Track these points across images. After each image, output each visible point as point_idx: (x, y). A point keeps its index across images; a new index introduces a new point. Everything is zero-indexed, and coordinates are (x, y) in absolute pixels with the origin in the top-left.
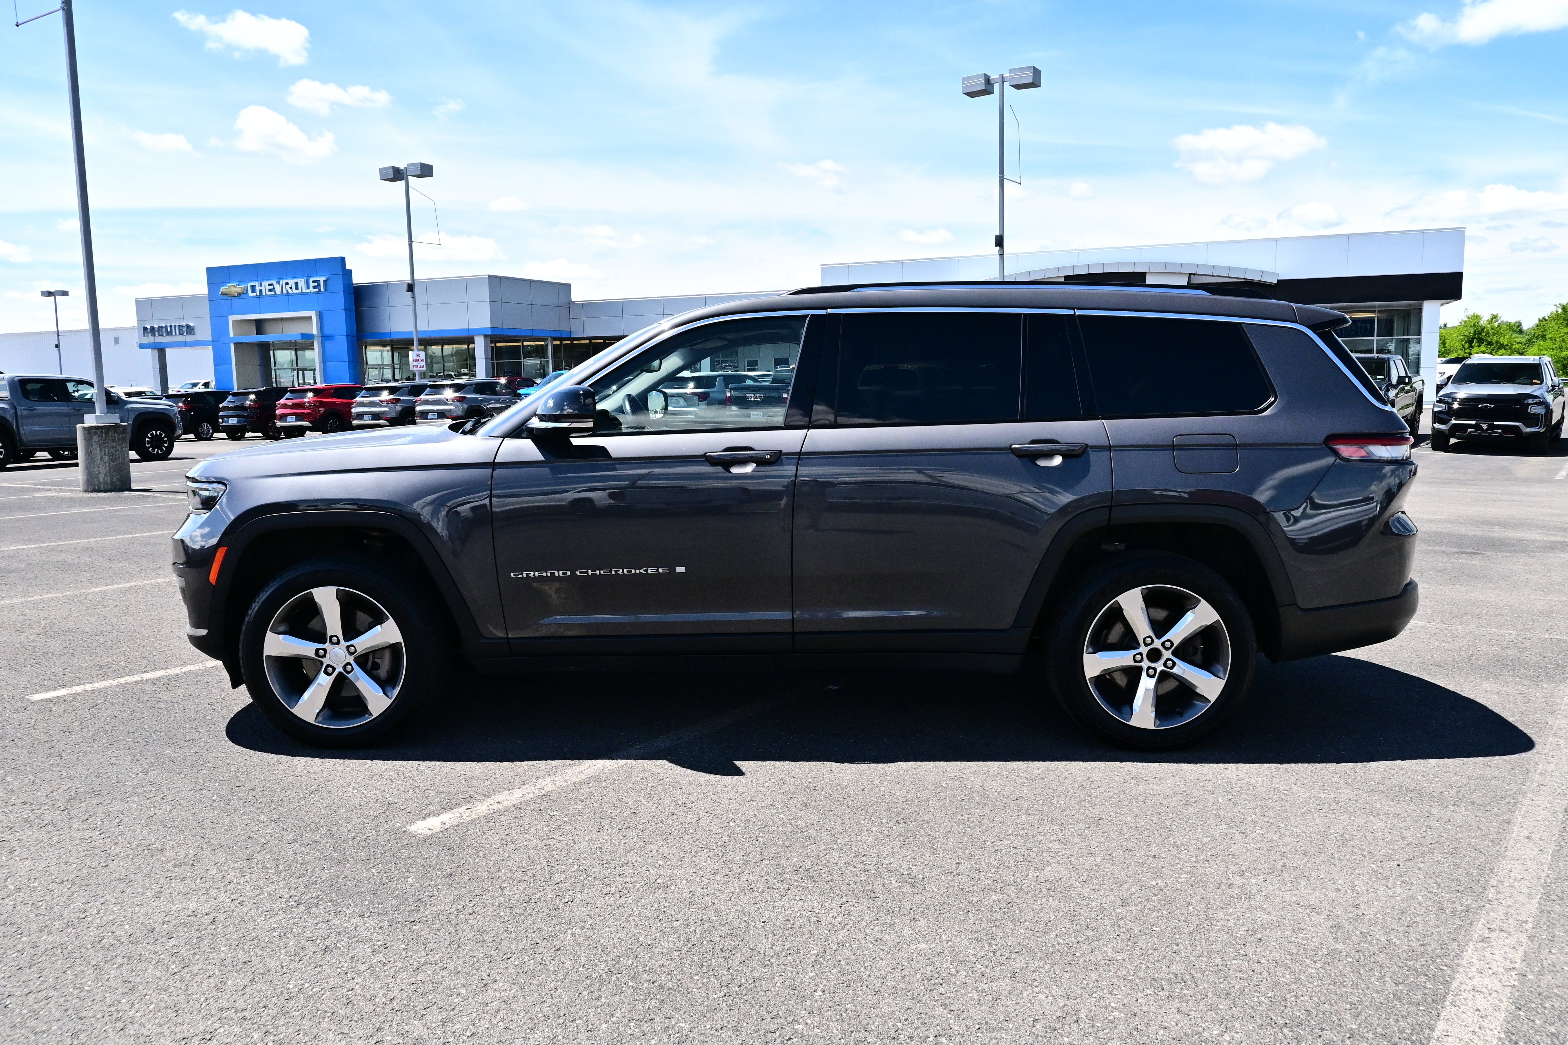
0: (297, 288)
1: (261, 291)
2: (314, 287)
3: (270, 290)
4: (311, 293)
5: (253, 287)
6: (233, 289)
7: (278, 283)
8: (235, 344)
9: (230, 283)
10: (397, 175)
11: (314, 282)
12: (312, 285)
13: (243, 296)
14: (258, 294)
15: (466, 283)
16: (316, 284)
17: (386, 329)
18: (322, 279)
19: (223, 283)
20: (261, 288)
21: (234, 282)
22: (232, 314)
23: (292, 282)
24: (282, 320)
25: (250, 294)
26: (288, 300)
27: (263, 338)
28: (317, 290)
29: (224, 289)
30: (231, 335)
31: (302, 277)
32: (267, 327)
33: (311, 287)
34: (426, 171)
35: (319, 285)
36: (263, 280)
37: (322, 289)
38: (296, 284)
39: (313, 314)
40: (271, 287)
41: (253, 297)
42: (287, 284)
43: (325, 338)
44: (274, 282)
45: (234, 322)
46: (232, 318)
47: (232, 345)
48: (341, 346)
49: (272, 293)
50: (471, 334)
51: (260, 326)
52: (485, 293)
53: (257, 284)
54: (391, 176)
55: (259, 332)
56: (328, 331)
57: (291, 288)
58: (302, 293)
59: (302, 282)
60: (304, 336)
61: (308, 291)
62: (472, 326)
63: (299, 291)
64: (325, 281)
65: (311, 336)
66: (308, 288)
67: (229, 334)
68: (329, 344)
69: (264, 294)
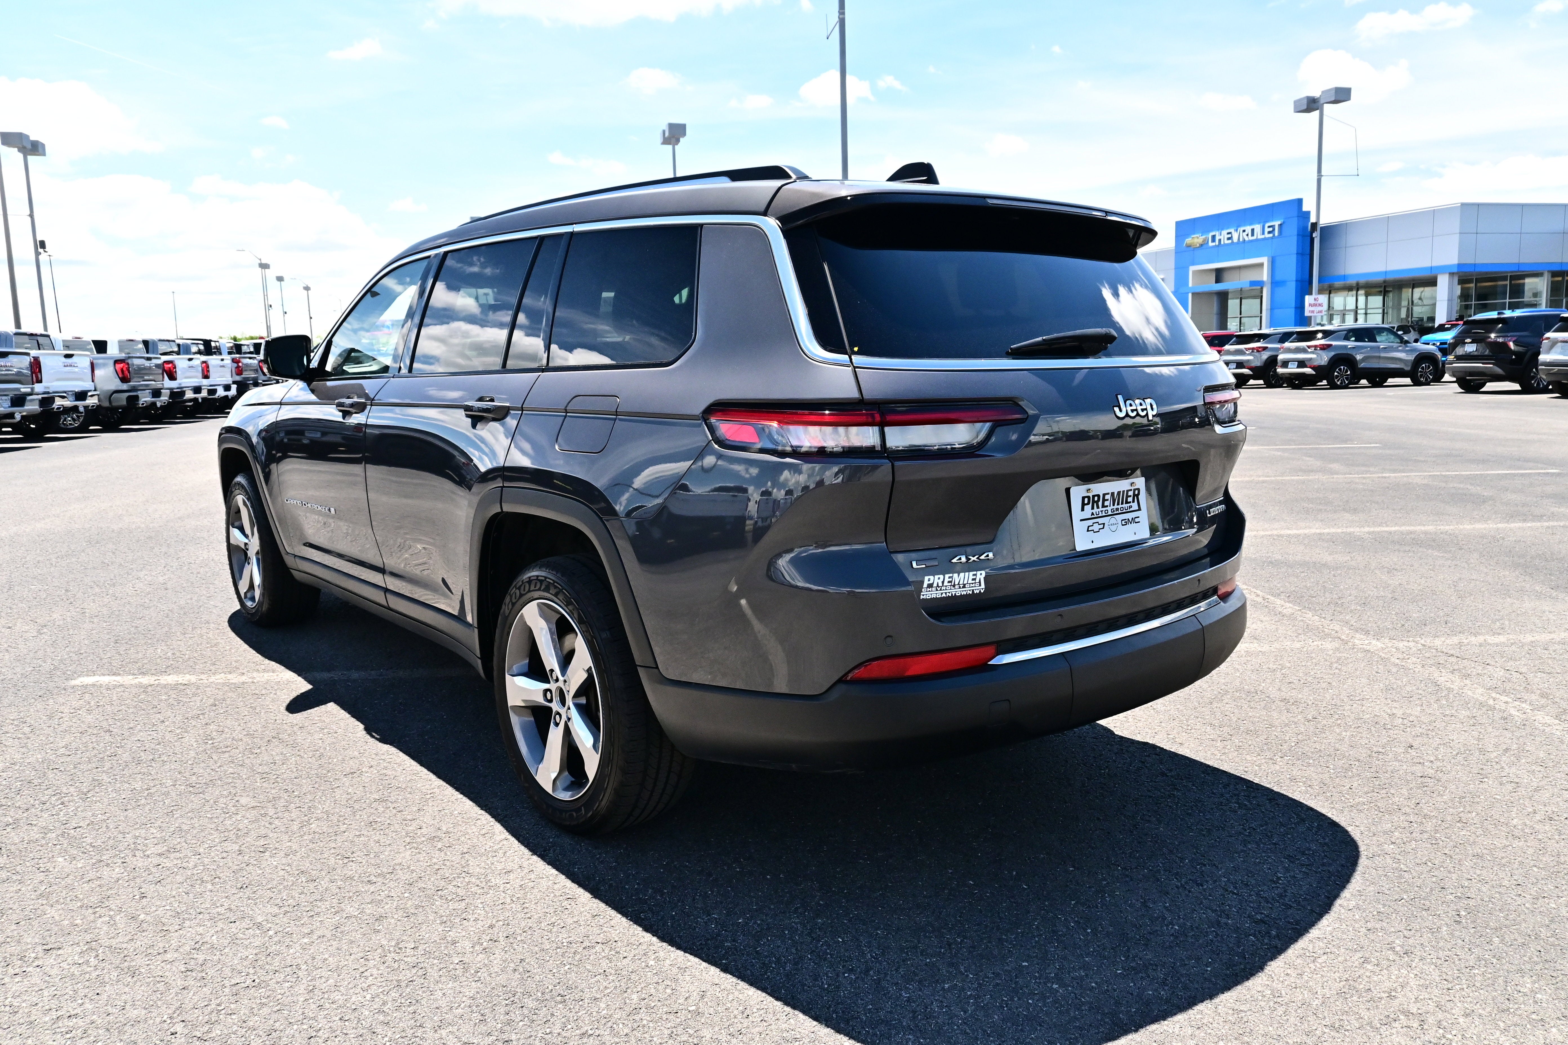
0: (1253, 235)
1: (1220, 240)
2: (1269, 232)
3: (1229, 239)
4: (1265, 239)
5: (1214, 237)
6: (1196, 240)
7: (1237, 230)
8: (1193, 294)
9: (1194, 234)
10: (1311, 105)
11: (1269, 227)
12: (1267, 230)
13: (1204, 247)
14: (1217, 244)
15: (1434, 214)
16: (1271, 229)
17: (1341, 272)
18: (1276, 223)
19: (1187, 235)
20: (1220, 238)
21: (1198, 233)
22: (1193, 264)
23: (1248, 229)
24: (1239, 268)
25: (1211, 244)
26: (1243, 248)
27: (1220, 287)
28: (1271, 235)
29: (1188, 241)
30: (1190, 285)
31: (1259, 223)
32: (1226, 275)
33: (1266, 232)
34: (1341, 95)
35: (1274, 230)
36: (1223, 229)
37: (1276, 234)
38: (1253, 230)
39: (1264, 260)
40: (1230, 236)
41: (1213, 247)
42: (1244, 231)
43: (1275, 283)
44: (1232, 230)
45: (1194, 272)
46: (1192, 268)
47: (1190, 295)
48: (1290, 291)
49: (1230, 241)
50: (1434, 273)
51: (1219, 274)
52: (1455, 225)
53: (1217, 233)
54: (1305, 107)
55: (1218, 281)
56: (1278, 278)
57: (1247, 235)
58: (1257, 240)
59: (1258, 228)
60: (1253, 283)
61: (1263, 237)
62: (1435, 264)
63: (1254, 238)
64: (1280, 225)
65: (1261, 284)
66: (1263, 233)
67: (1188, 285)
68: (1280, 291)
69: (1222, 243)
